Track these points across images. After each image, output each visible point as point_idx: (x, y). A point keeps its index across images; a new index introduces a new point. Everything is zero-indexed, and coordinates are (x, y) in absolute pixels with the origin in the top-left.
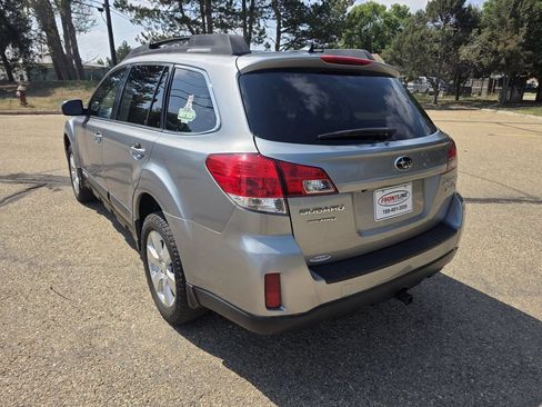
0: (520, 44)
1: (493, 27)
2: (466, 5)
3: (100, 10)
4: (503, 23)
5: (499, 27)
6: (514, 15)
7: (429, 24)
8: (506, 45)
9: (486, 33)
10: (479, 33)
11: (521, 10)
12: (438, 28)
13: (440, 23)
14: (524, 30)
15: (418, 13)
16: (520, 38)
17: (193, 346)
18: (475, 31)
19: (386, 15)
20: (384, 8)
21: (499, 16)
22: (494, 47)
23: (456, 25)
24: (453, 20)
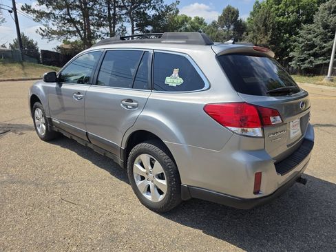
0: (269, 41)
1: (254, 31)
2: (239, 19)
3: (10, 12)
4: (259, 29)
5: (257, 31)
6: (265, 25)
7: (219, 28)
8: (261, 41)
9: (251, 35)
10: (247, 34)
11: (268, 23)
12: (225, 31)
13: (225, 28)
14: (270, 33)
15: (213, 22)
16: (268, 37)
17: (179, 225)
18: (245, 33)
19: (192, 23)
20: (190, 18)
21: (257, 25)
22: (255, 42)
23: (234, 30)
24: (232, 27)
